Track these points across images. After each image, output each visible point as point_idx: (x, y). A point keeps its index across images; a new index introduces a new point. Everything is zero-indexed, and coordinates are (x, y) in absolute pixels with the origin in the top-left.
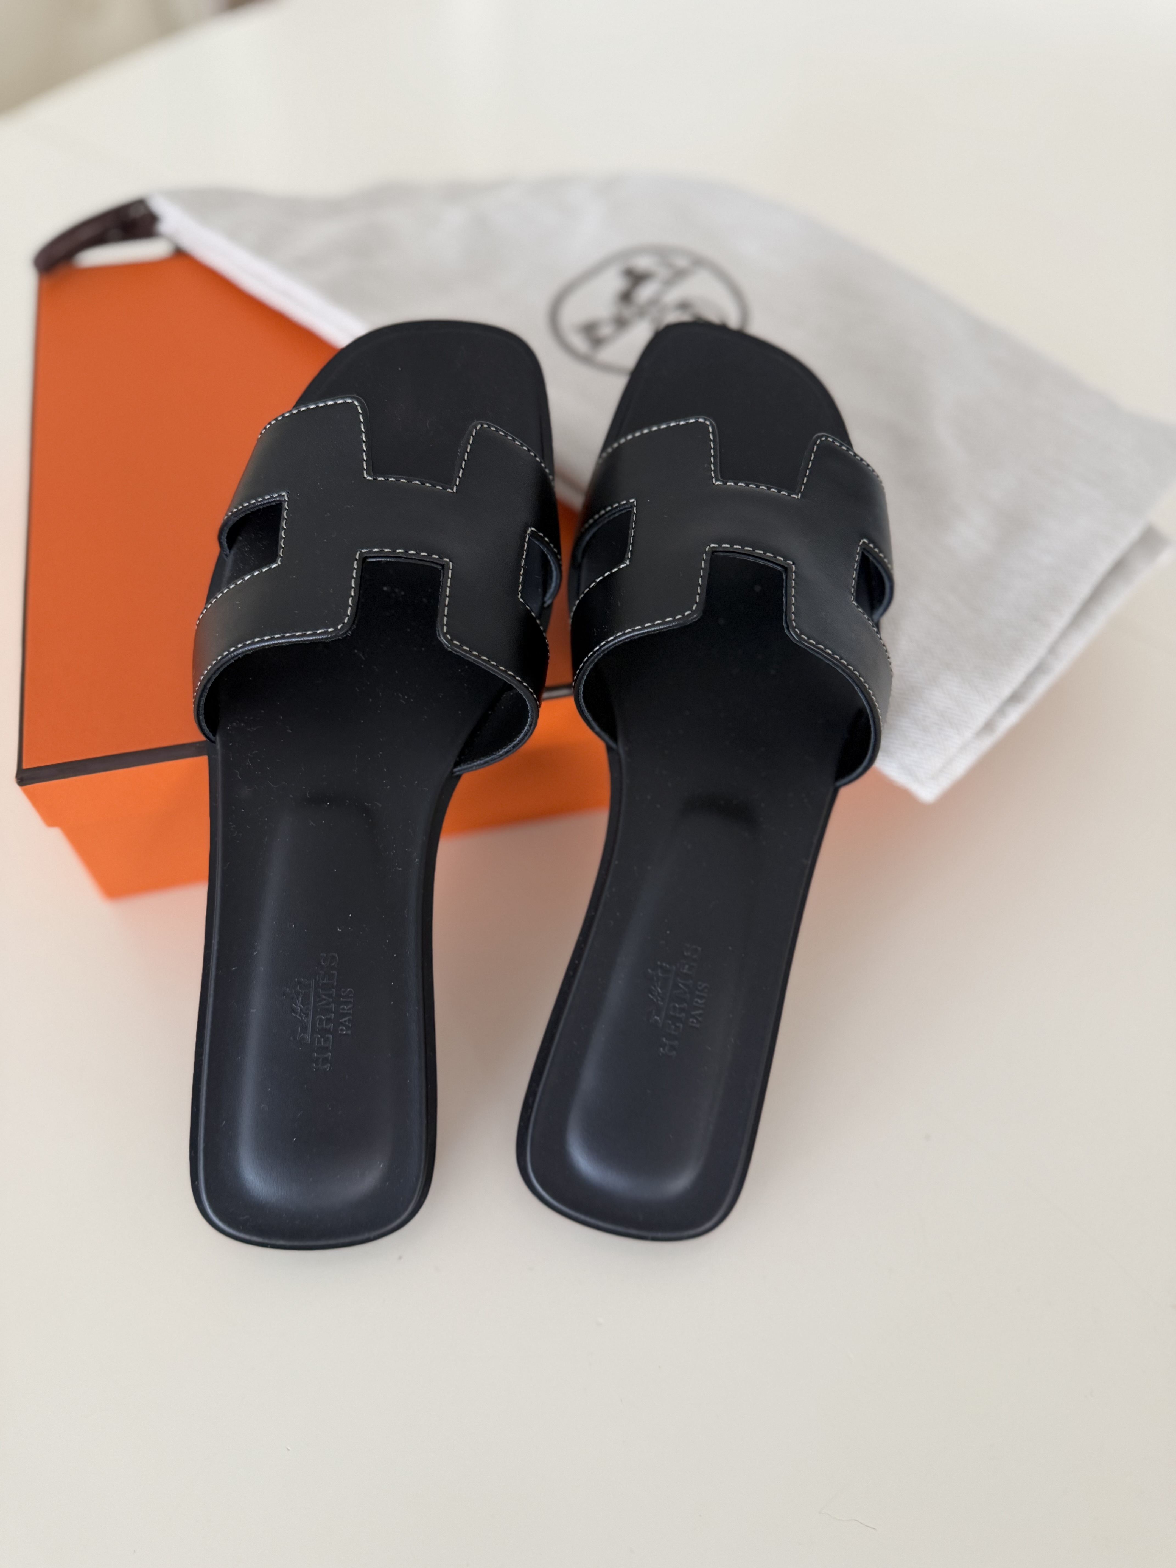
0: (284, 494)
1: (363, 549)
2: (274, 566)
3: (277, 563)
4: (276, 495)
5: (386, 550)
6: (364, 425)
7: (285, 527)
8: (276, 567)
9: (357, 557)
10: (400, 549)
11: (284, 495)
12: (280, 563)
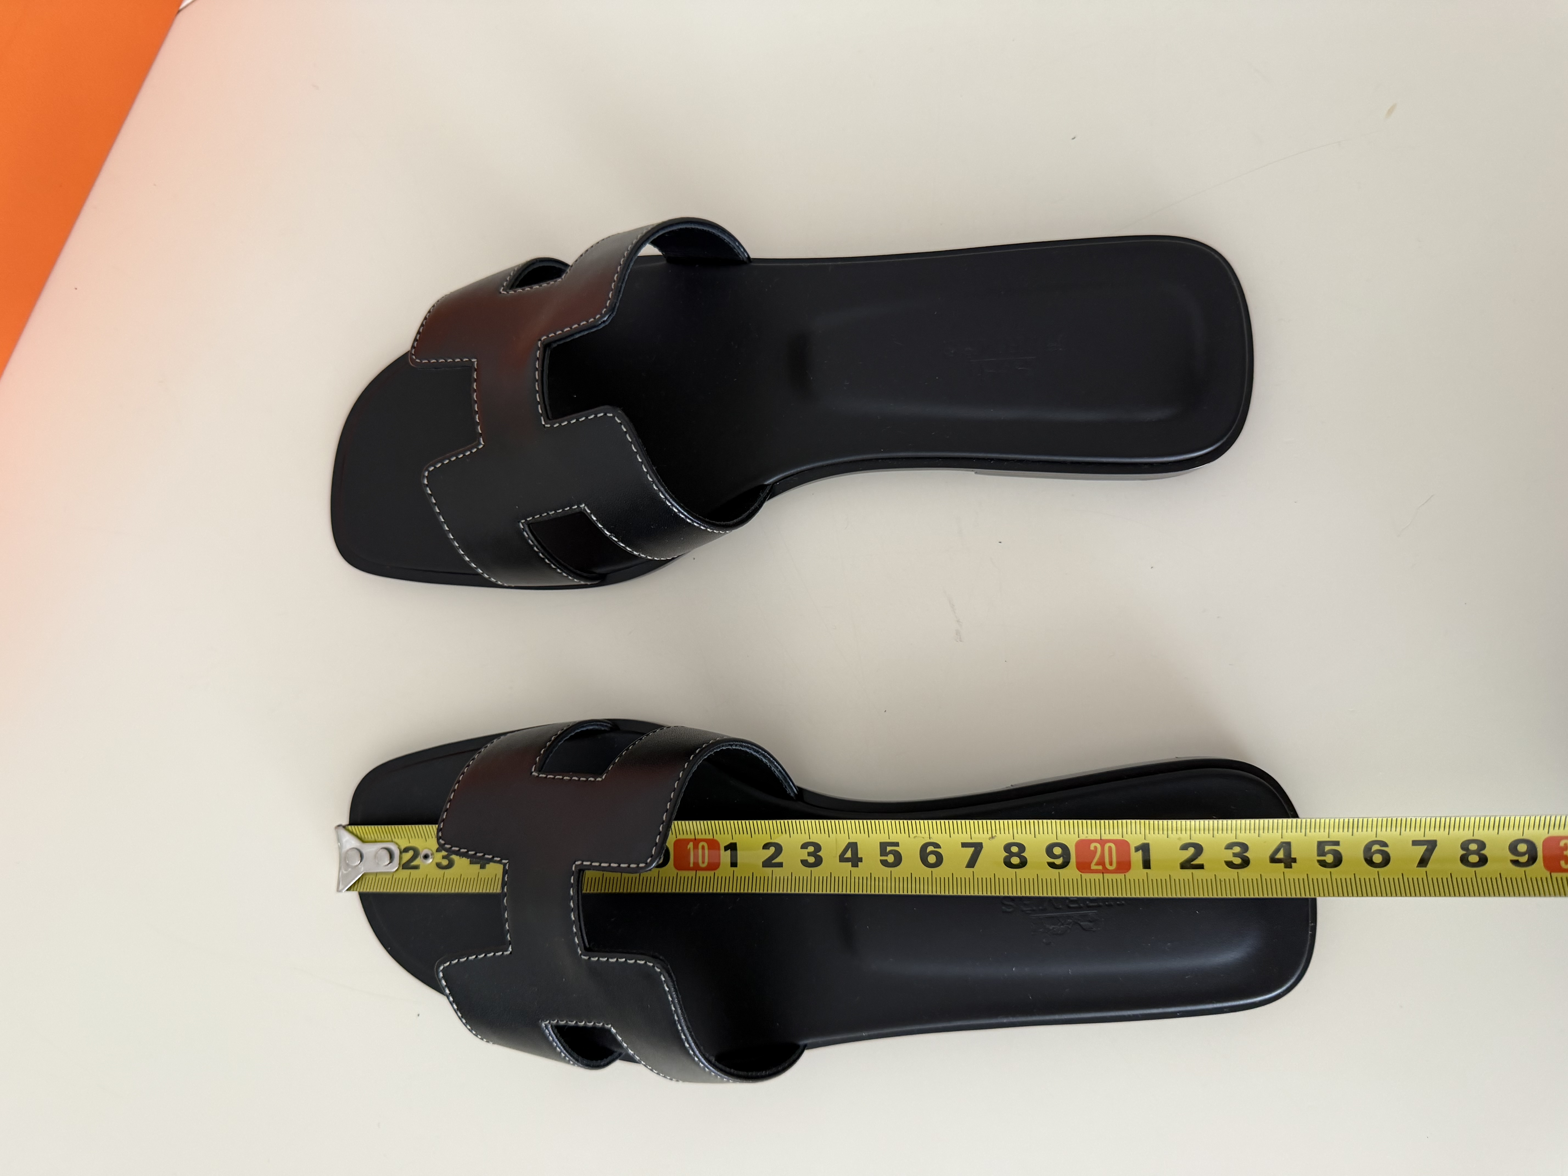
0: (543, 1025)
1: (578, 953)
2: (613, 1030)
3: (611, 1028)
4: (547, 1031)
5: (575, 930)
6: (461, 958)
7: (575, 1022)
8: (614, 1028)
9: (586, 958)
10: (570, 917)
11: (545, 1024)
12: (610, 1026)
